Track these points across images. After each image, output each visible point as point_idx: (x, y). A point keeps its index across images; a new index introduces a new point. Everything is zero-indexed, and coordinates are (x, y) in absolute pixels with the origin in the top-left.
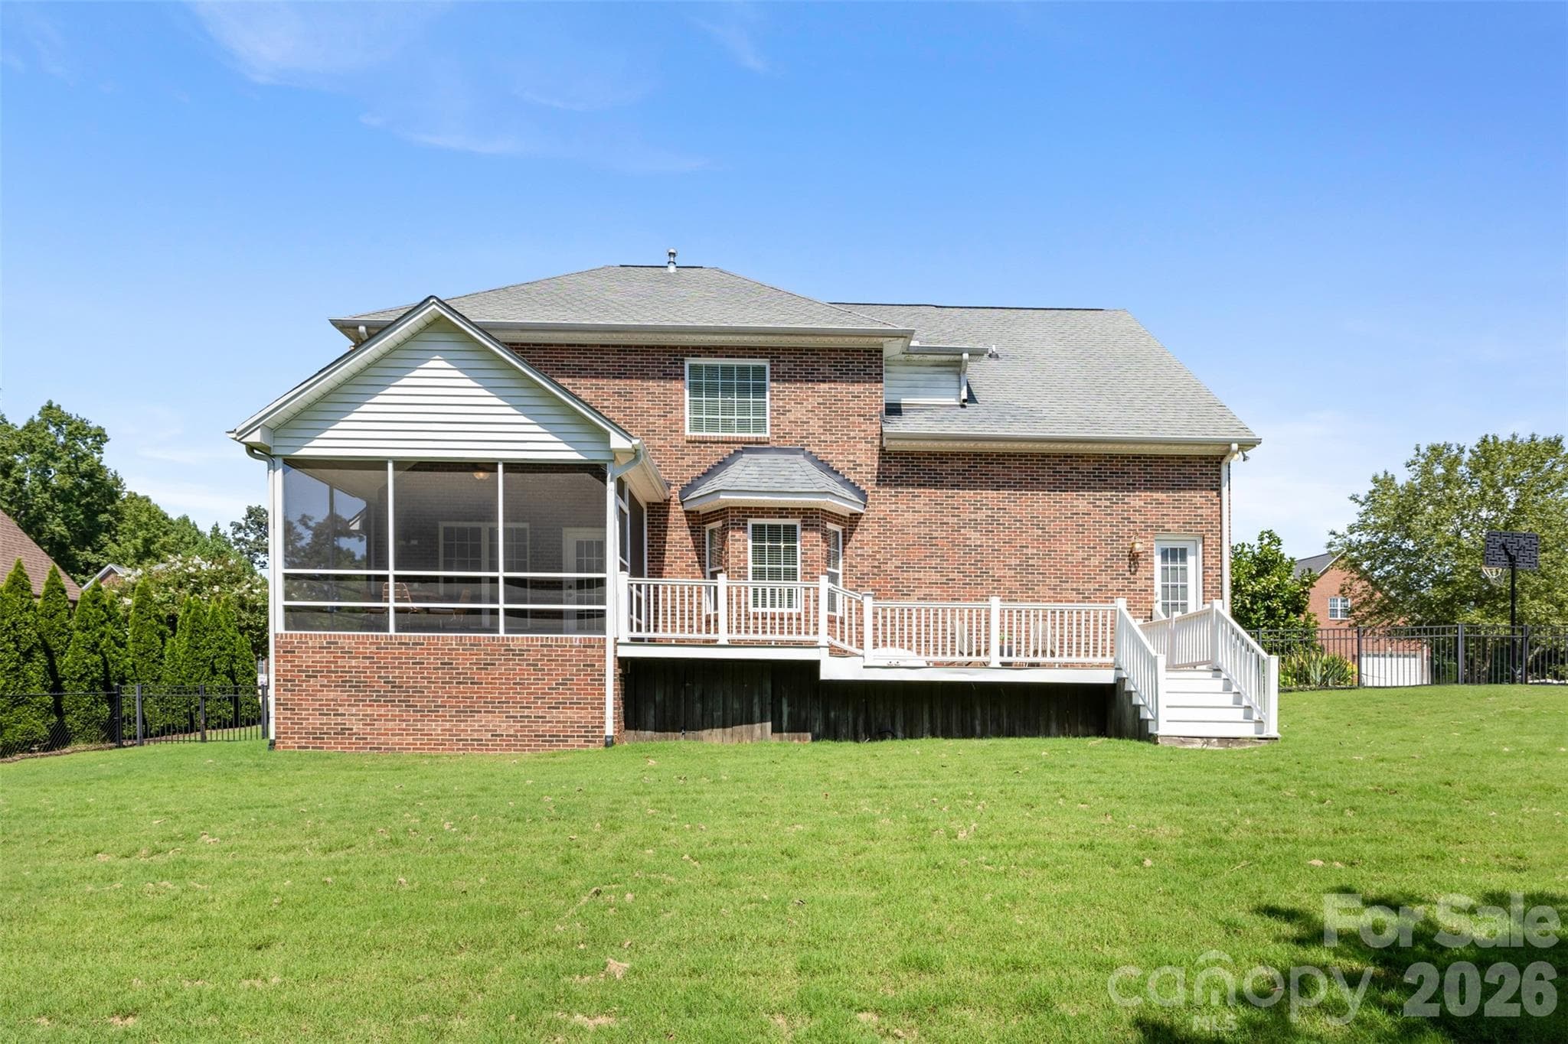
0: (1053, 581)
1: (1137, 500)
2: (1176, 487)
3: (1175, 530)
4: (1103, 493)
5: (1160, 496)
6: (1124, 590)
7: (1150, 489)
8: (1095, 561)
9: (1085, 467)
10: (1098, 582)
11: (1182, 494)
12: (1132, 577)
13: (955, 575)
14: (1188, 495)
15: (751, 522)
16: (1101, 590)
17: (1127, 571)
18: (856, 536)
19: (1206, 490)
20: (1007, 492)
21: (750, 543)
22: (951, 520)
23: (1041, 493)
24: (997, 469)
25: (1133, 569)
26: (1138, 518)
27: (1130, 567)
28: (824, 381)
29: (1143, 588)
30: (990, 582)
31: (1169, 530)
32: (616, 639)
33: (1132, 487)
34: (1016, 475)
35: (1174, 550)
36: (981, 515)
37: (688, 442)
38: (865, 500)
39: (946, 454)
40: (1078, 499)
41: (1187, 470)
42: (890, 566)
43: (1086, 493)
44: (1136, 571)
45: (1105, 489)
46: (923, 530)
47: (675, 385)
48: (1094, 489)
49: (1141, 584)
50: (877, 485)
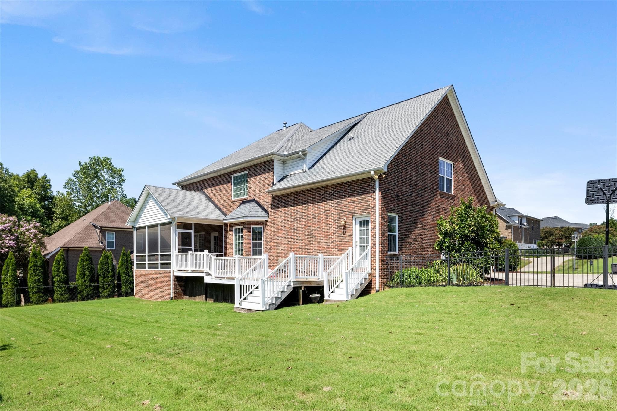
0: (318, 240)
1: (345, 202)
2: (360, 194)
3: (359, 213)
4: (334, 201)
5: (354, 198)
6: (341, 242)
7: (350, 196)
8: (331, 230)
9: (329, 191)
10: (333, 239)
11: (362, 196)
12: (344, 236)
13: (291, 240)
14: (363, 196)
15: (234, 228)
16: (334, 242)
17: (342, 233)
18: (267, 228)
19: (371, 193)
20: (305, 206)
21: (234, 235)
22: (290, 219)
23: (315, 204)
24: (302, 197)
25: (344, 232)
26: (346, 210)
27: (343, 231)
28: (259, 175)
29: (348, 240)
30: (300, 241)
31: (357, 213)
32: (173, 271)
33: (344, 197)
34: (308, 198)
35: (364, 221)
36: (298, 216)
37: (232, 202)
38: (268, 214)
39: (288, 194)
40: (326, 205)
41: (364, 185)
42: (274, 238)
43: (329, 202)
44: (345, 233)
45: (335, 199)
46: (283, 224)
47: (230, 184)
48: (331, 199)
49: (347, 239)
50: (272, 209)
